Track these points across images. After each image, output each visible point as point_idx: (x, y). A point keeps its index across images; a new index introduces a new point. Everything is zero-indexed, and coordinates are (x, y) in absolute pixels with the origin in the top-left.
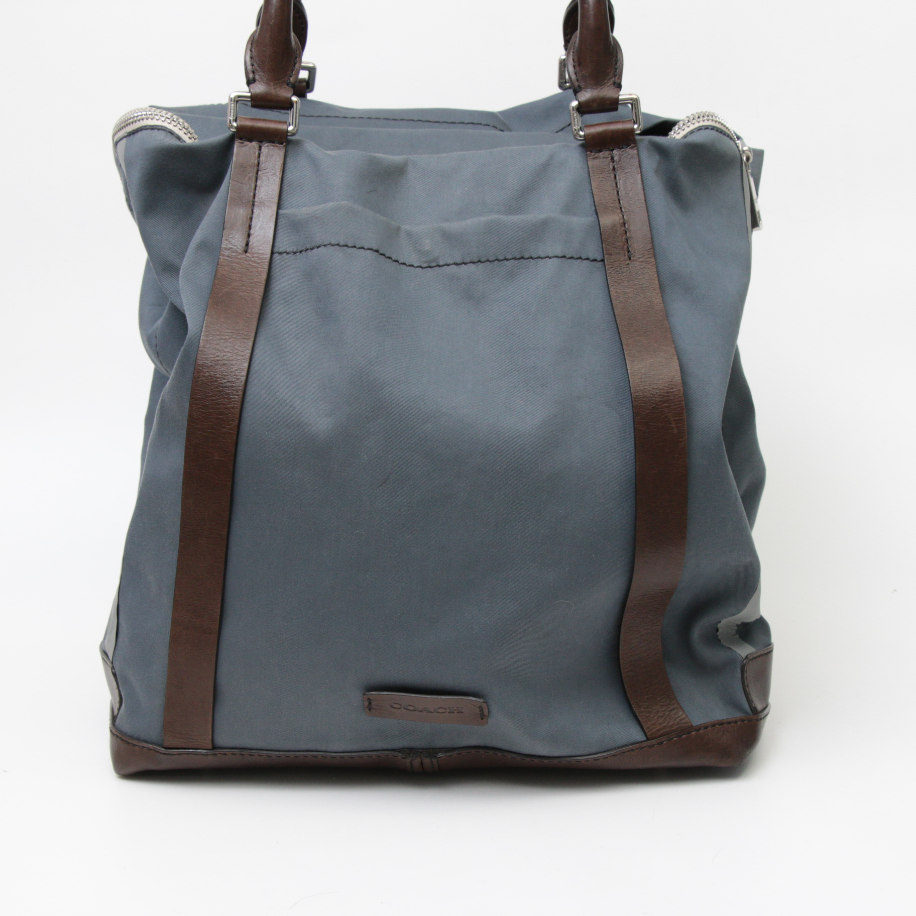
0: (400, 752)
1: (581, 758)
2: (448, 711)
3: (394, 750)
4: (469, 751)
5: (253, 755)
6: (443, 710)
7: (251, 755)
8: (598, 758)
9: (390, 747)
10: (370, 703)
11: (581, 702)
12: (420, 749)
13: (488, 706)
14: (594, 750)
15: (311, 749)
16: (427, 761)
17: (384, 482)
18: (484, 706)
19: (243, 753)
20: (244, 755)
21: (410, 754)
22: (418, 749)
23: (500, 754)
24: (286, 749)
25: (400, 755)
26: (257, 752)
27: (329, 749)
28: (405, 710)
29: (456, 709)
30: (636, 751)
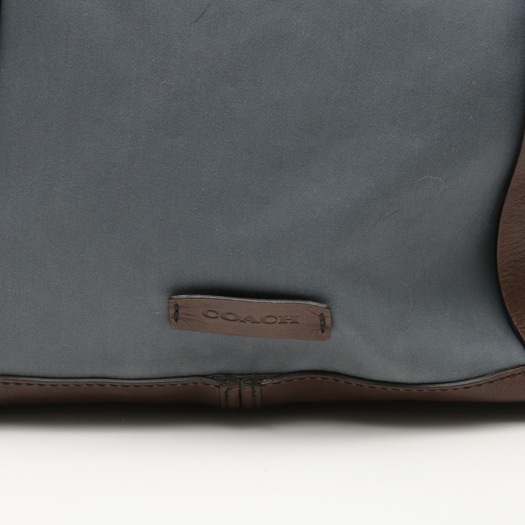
0: (212, 378)
1: (448, 385)
2: (279, 320)
3: (205, 376)
4: (303, 377)
5: (21, 384)
6: (273, 320)
7: (17, 384)
8: (470, 385)
9: (200, 372)
10: (177, 311)
11: (447, 314)
12: (239, 375)
13: (331, 313)
14: (465, 375)
15: (98, 375)
16: (247, 390)
17: (200, 17)
18: (327, 313)
19: (6, 381)
20: (8, 383)
21: (226, 380)
22: (236, 374)
23: (342, 381)
24: (64, 376)
25: (212, 383)
26: (25, 379)
27: (120, 376)
28: (223, 320)
29: (289, 318)
30: (519, 376)
